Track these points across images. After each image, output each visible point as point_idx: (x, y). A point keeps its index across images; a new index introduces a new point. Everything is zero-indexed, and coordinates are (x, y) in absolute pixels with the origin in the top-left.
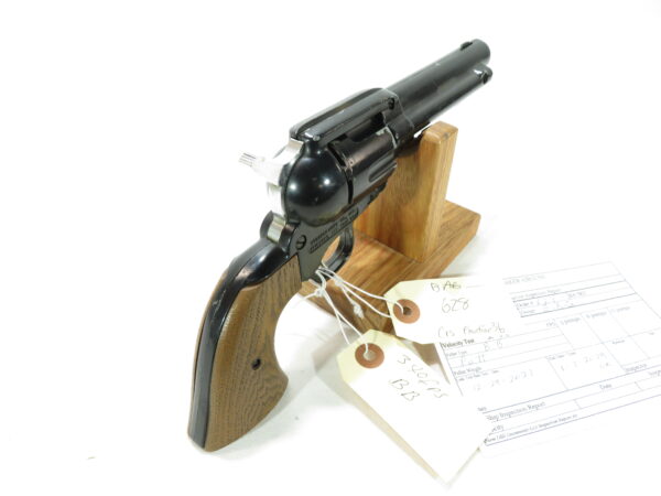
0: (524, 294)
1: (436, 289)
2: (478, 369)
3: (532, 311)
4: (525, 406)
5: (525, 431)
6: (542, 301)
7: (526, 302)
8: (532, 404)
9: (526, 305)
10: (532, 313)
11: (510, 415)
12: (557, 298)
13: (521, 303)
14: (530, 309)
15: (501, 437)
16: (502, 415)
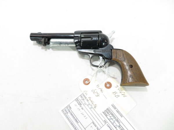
0: (111, 111)
1: (98, 87)
2: (81, 104)
3: (107, 115)
4: (76, 118)
5: (69, 119)
6: (112, 117)
7: (109, 113)
8: (77, 120)
9: (108, 113)
10: (106, 116)
11: (72, 114)
12: (116, 122)
13: (108, 111)
14: (107, 114)
15: (65, 114)
16: (71, 113)
